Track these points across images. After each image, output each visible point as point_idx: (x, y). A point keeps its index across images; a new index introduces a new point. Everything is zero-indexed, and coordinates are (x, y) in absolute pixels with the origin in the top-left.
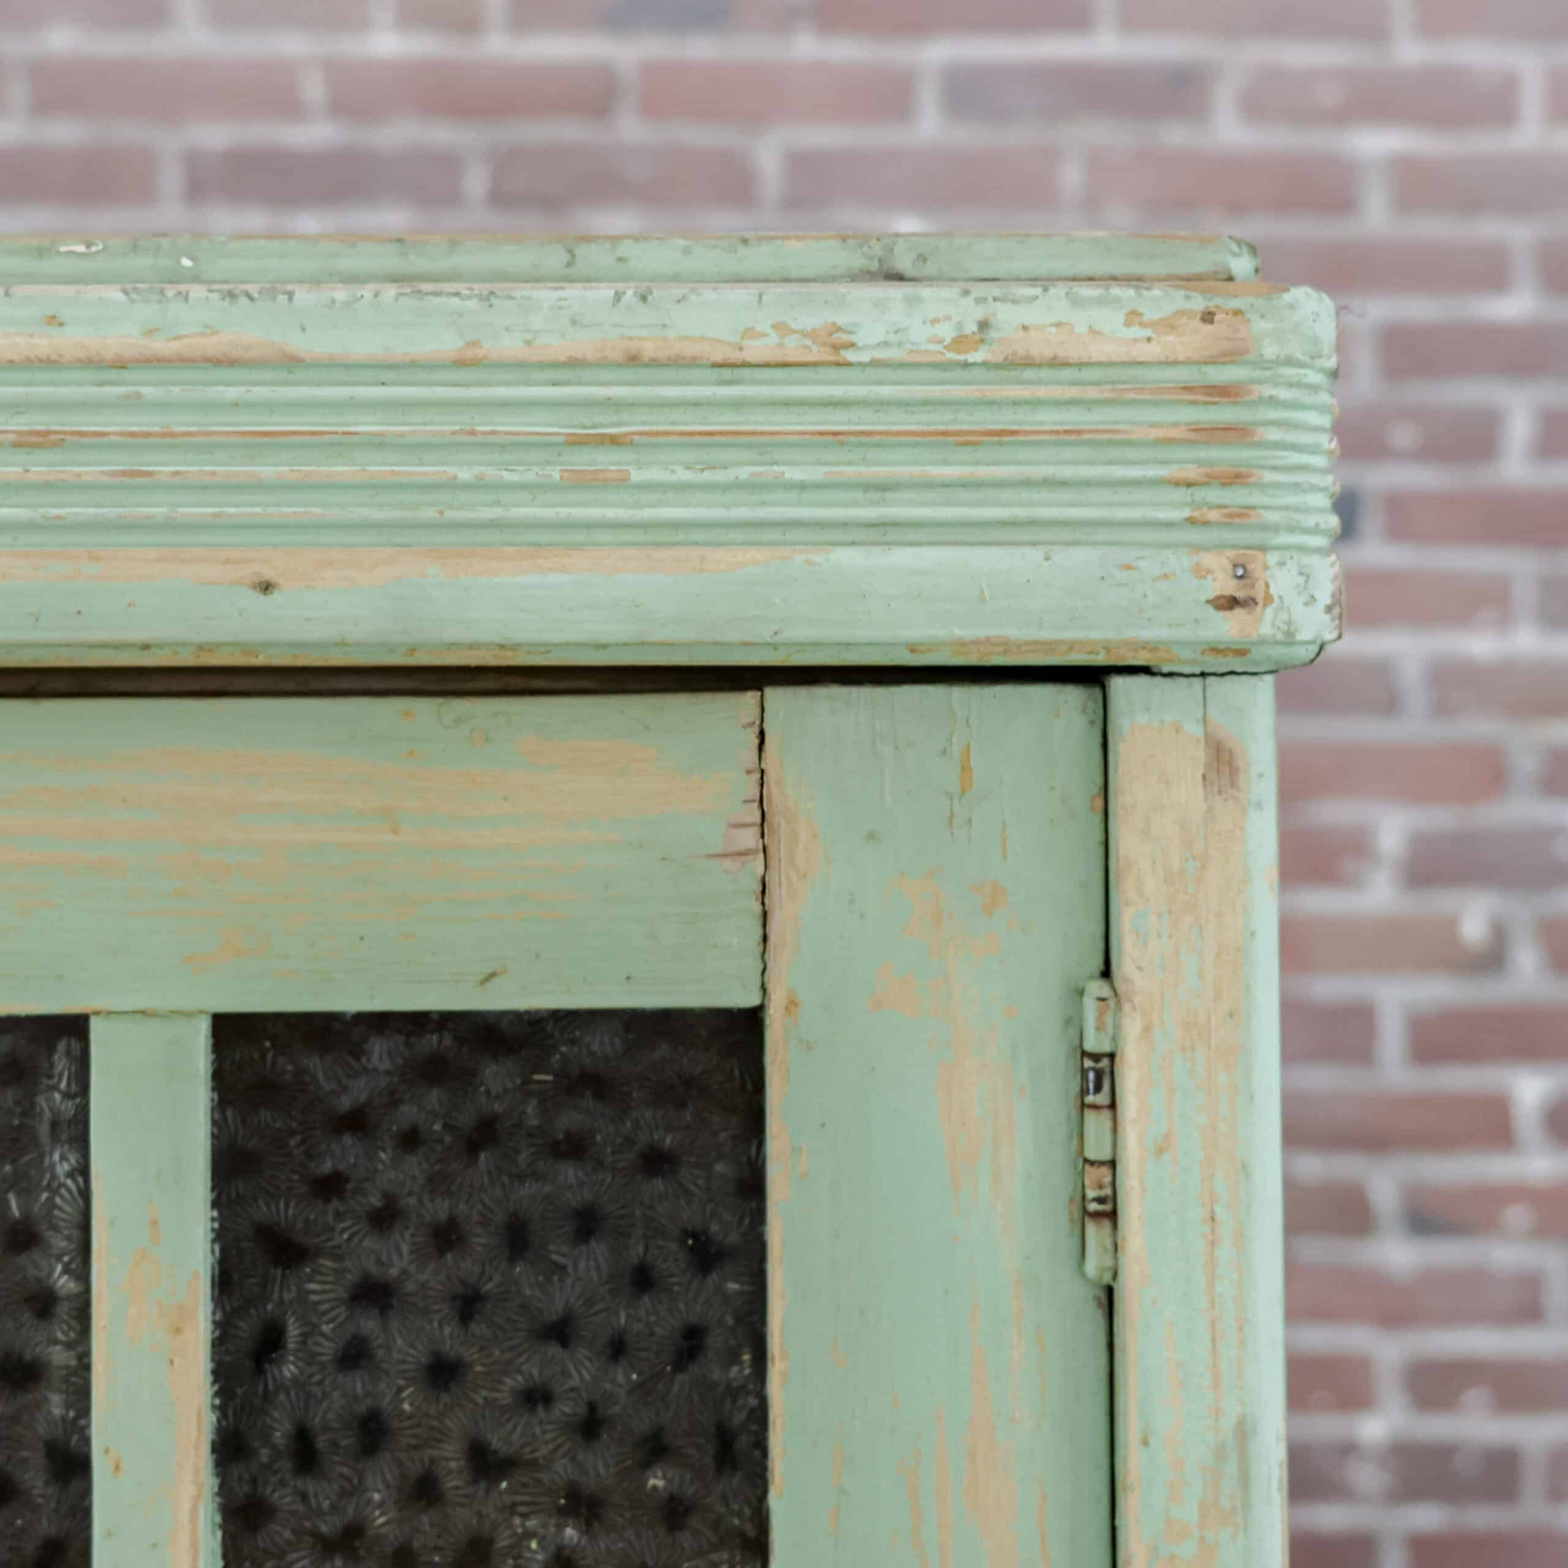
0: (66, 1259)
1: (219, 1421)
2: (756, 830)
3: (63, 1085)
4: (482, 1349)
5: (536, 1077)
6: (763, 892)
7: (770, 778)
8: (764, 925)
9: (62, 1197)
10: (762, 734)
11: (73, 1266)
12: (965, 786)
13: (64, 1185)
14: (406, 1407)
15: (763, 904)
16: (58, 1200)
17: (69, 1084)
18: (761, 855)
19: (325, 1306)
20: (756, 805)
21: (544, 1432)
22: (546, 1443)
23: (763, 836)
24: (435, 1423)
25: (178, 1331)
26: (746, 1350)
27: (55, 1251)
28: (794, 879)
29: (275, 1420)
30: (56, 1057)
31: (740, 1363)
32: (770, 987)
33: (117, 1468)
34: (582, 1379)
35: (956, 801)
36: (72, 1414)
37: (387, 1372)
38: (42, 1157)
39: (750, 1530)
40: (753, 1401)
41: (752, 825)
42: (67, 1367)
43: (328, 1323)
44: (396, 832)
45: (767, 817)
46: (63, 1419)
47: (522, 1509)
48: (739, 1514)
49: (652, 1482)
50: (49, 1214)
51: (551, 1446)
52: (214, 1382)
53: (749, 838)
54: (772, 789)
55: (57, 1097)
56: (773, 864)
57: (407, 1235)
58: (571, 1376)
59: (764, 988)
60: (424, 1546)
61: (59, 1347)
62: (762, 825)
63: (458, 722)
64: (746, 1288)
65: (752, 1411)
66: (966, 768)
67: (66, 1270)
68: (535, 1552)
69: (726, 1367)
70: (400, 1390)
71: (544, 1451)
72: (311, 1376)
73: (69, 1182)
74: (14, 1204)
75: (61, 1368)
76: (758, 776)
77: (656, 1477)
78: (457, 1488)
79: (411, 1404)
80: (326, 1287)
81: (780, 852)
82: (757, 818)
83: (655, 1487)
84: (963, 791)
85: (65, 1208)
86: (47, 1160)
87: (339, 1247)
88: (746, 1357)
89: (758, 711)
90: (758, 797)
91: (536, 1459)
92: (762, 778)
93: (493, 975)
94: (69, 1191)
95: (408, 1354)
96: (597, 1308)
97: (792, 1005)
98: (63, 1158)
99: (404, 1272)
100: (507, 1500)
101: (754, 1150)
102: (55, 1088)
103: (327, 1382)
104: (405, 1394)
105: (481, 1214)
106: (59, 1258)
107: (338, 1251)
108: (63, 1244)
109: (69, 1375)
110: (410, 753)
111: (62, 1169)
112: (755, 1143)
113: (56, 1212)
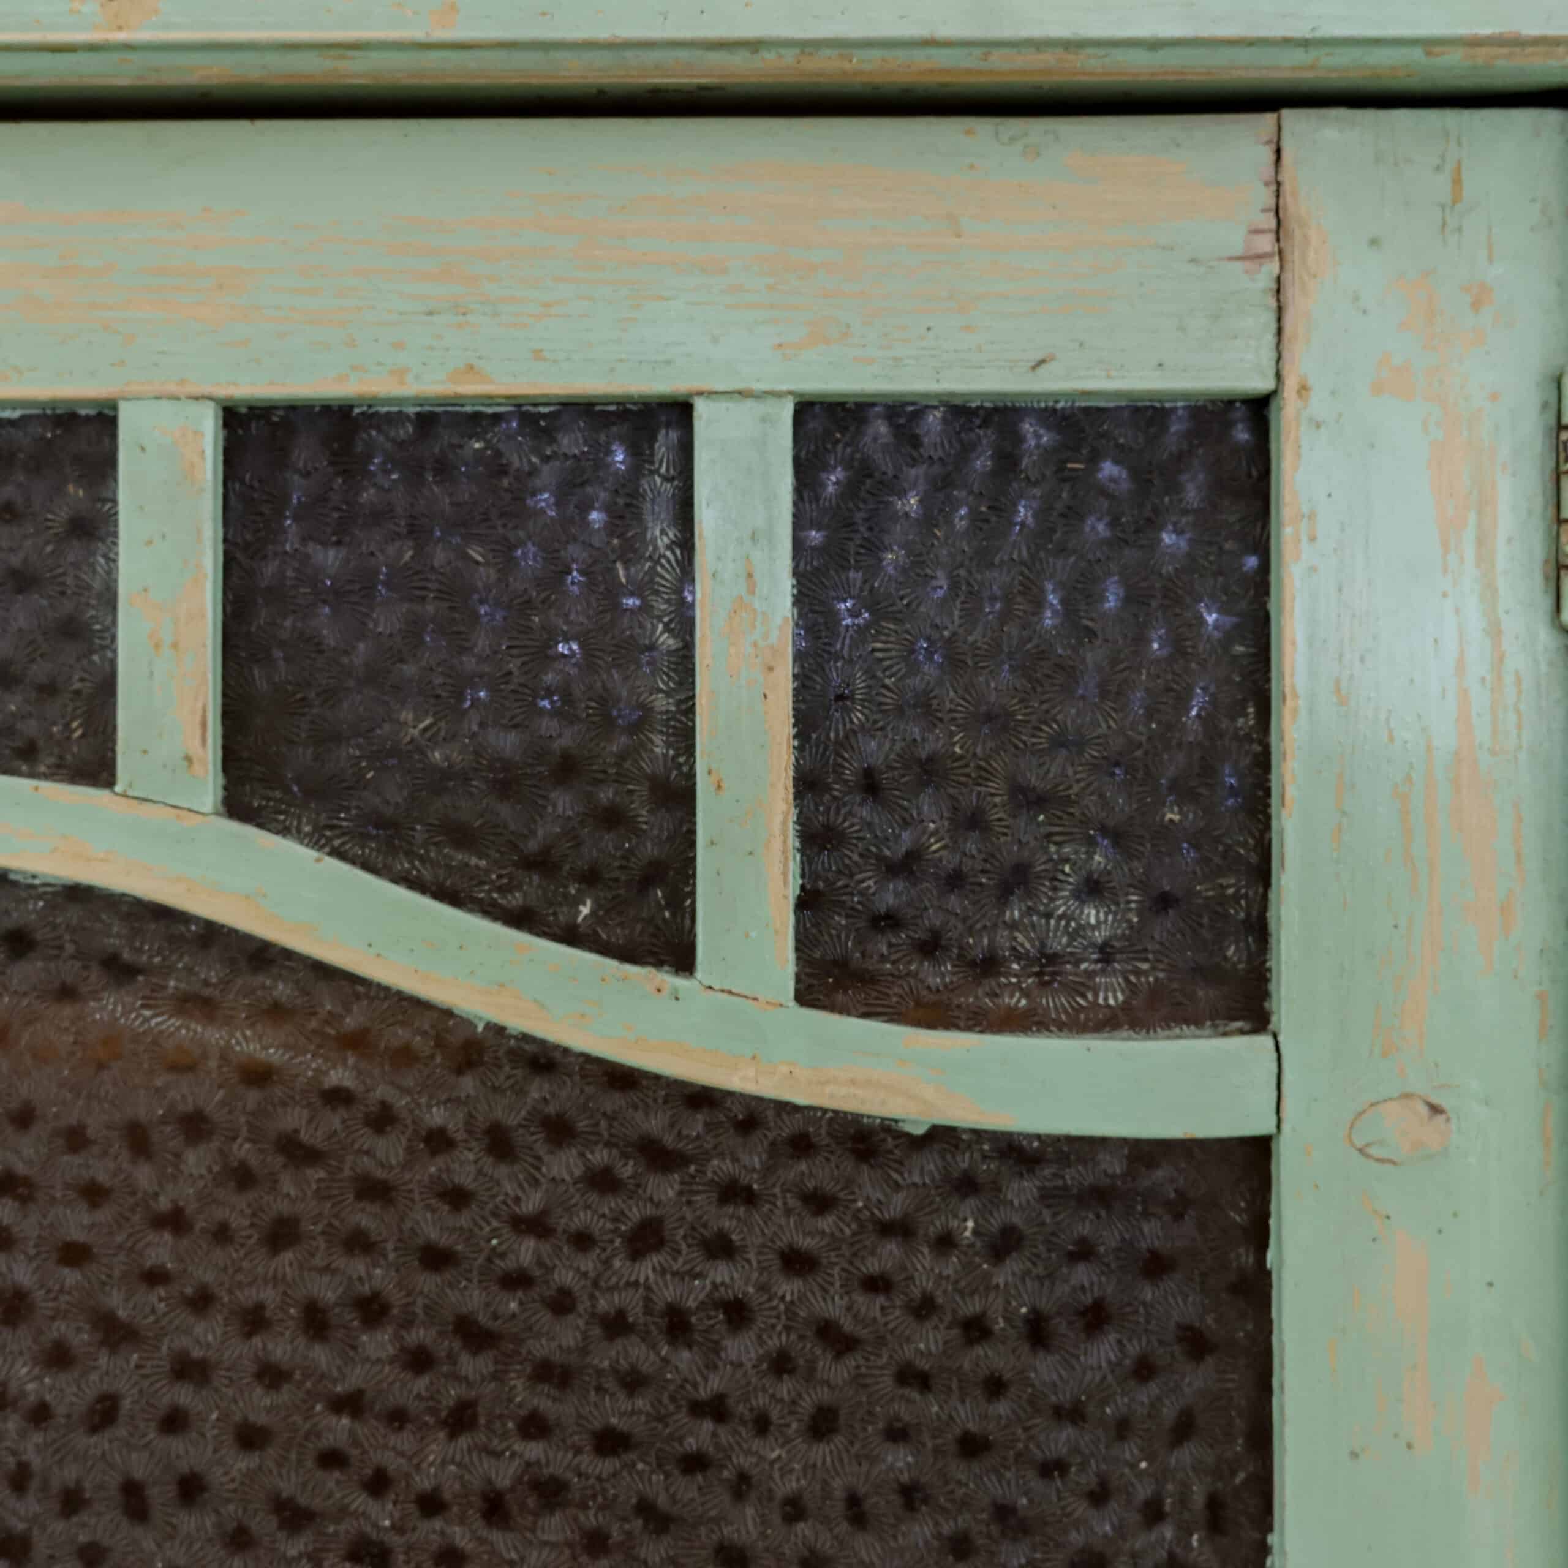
0: (666, 620)
1: (797, 760)
2: (1271, 237)
3: (663, 470)
4: (1021, 701)
5: (1070, 465)
6: (1278, 291)
7: (1287, 188)
8: (1279, 320)
9: (663, 566)
10: (1278, 152)
11: (673, 625)
12: (1457, 198)
13: (665, 556)
14: (957, 750)
15: (1278, 300)
16: (659, 569)
17: (668, 470)
18: (1277, 258)
19: (888, 663)
20: (1272, 214)
21: (1076, 773)
22: (1078, 781)
23: (1278, 240)
24: (982, 763)
25: (771, 669)
26: (1251, 704)
27: (656, 613)
28: (1306, 278)
29: (845, 759)
30: (657, 445)
31: (1246, 715)
32: (1285, 373)
33: (719, 787)
34: (1109, 727)
35: (1448, 211)
36: (671, 752)
37: (941, 720)
38: (644, 533)
39: (1254, 858)
40: (1257, 748)
41: (1270, 231)
42: (667, 712)
43: (890, 677)
44: (959, 236)
45: (1283, 224)
46: (665, 755)
47: (1058, 838)
48: (1244, 845)
49: (1169, 816)
50: (652, 581)
51: (1082, 784)
52: (794, 726)
53: (1266, 243)
54: (1287, 199)
55: (658, 480)
56: (1288, 266)
57: (958, 603)
58: (1099, 726)
59: (1278, 376)
60: (973, 869)
61: (661, 695)
62: (1277, 232)
63: (1013, 139)
64: (1252, 650)
65: (1256, 755)
66: (1457, 182)
67: (667, 628)
68: (1068, 875)
69: (1233, 719)
70: (952, 734)
71: (1076, 789)
72: (875, 722)
73: (668, 554)
74: (621, 573)
75: (661, 713)
76: (1274, 188)
77: (1172, 812)
78: (999, 820)
79: (961, 748)
80: (889, 646)
81: (1294, 256)
82: (1273, 224)
83: (1171, 821)
84: (1454, 202)
85: (667, 575)
86: (649, 536)
87: (900, 612)
88: (1251, 710)
89: (1275, 129)
90: (1274, 207)
91: (1069, 796)
92: (1278, 191)
93: (1042, 362)
94: (669, 561)
95: (959, 705)
96: (1122, 666)
97: (1303, 389)
98: (663, 532)
99: (954, 634)
100: (1043, 830)
101: (1259, 530)
102: (657, 472)
103: (889, 728)
104: (956, 739)
105: (1021, 584)
106: (659, 619)
107: (899, 616)
108: (664, 607)
109: (668, 719)
110: (972, 167)
111: (663, 542)
112: (1259, 525)
113: (658, 579)
